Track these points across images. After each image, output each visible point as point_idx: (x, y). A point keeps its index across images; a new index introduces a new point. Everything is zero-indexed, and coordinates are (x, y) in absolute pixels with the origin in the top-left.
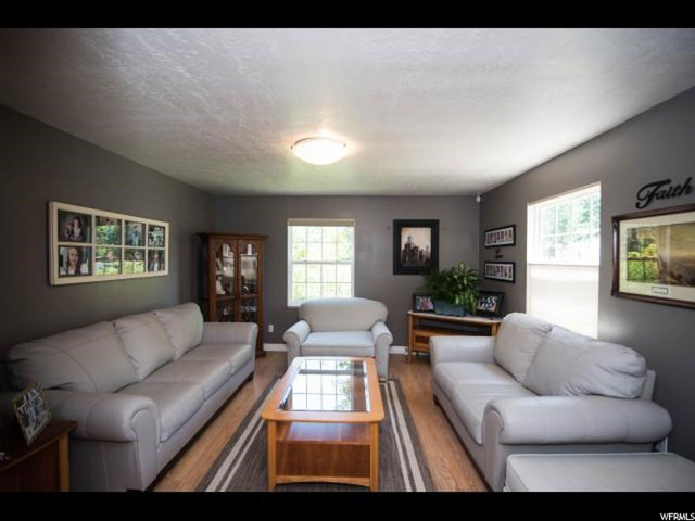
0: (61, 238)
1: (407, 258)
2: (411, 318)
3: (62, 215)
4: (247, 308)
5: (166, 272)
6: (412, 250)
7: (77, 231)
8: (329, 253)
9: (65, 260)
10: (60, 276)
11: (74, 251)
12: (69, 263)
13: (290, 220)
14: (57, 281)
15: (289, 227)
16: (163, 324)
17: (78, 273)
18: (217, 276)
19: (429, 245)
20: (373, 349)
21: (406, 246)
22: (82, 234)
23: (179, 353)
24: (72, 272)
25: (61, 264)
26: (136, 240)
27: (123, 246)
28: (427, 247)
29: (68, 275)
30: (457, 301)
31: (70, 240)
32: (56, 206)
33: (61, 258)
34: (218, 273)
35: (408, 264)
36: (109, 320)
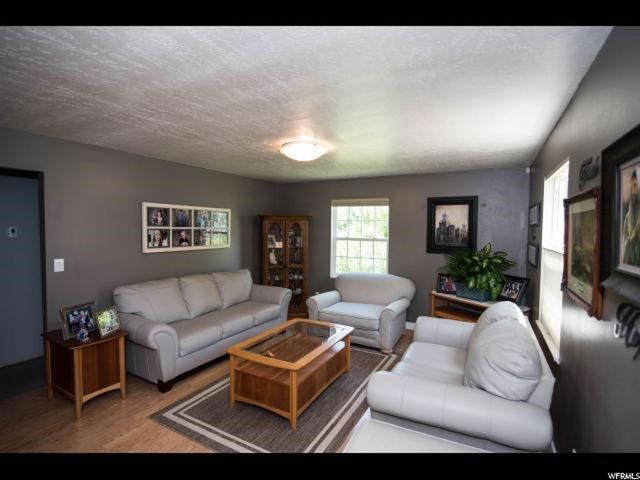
0: (149, 224)
1: (442, 236)
2: (433, 298)
3: (150, 210)
4: (296, 277)
5: (229, 246)
6: (447, 229)
7: (160, 219)
8: (368, 231)
9: (152, 238)
10: (149, 247)
11: (158, 232)
12: (154, 240)
13: (333, 201)
14: (146, 250)
15: (333, 208)
16: (216, 283)
17: (160, 246)
18: (270, 250)
19: (467, 224)
20: (378, 322)
21: (440, 224)
22: (163, 221)
23: (226, 305)
24: (156, 245)
25: (149, 240)
26: (203, 223)
27: (193, 228)
28: (464, 226)
29: (154, 247)
30: (471, 284)
31: (155, 225)
32: (145, 205)
33: (149, 237)
34: (270, 246)
35: (442, 243)
36: (177, 277)
